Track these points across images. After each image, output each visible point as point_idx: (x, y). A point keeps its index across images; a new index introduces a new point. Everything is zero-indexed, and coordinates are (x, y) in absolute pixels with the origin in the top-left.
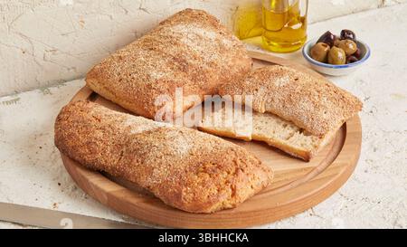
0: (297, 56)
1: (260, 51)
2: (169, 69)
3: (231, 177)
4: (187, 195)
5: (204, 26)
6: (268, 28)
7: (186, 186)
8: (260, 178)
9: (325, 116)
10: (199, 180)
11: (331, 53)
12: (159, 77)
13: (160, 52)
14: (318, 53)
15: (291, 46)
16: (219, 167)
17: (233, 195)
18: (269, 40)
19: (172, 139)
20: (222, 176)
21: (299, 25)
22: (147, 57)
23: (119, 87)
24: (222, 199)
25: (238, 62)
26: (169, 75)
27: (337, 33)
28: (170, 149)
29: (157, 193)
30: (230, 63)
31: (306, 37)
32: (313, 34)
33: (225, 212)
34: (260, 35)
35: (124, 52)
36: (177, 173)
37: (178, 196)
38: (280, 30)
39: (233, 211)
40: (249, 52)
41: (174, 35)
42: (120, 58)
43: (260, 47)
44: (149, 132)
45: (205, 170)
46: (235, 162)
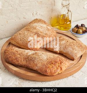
0: (69, 31)
1: (58, 30)
3: (59, 65)
4: (48, 71)
6: (60, 23)
7: (48, 68)
8: (67, 64)
9: (76, 52)
10: (51, 66)
11: (78, 31)
15: (67, 29)
16: (56, 62)
17: (61, 70)
18: (61, 27)
19: (41, 55)
20: (57, 65)
21: (69, 23)
24: (58, 71)
25: (53, 33)
27: (80, 25)
28: (41, 58)
29: (39, 71)
30: (51, 34)
31: (71, 26)
32: (73, 25)
33: (59, 75)
34: (58, 25)
36: (44, 65)
37: (46, 71)
38: (64, 24)
39: (61, 74)
40: (55, 30)
43: (58, 29)
44: (33, 54)
45: (52, 63)
46: (60, 60)
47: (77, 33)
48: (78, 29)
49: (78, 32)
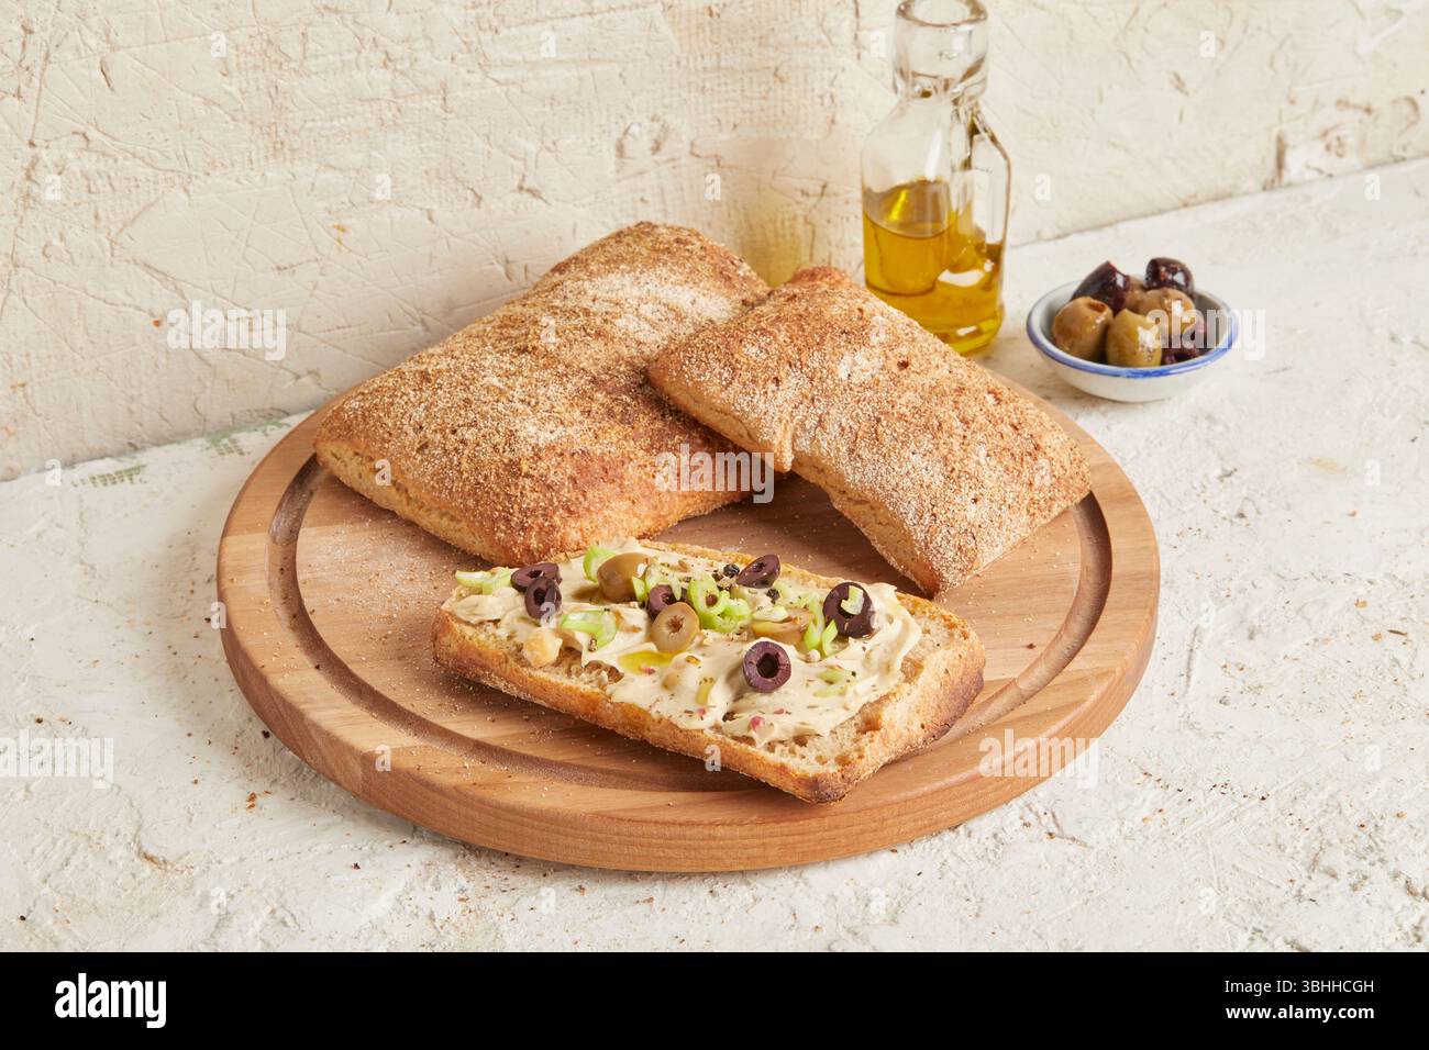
2: (577, 414)
5: (692, 278)
11: (1114, 331)
12: (545, 438)
13: (551, 360)
14: (1076, 329)
22: (508, 375)
23: (419, 472)
26: (576, 432)
35: (435, 361)
41: (597, 307)
42: (425, 377)
47: (1100, 353)
48: (1116, 311)
49: (1112, 351)
